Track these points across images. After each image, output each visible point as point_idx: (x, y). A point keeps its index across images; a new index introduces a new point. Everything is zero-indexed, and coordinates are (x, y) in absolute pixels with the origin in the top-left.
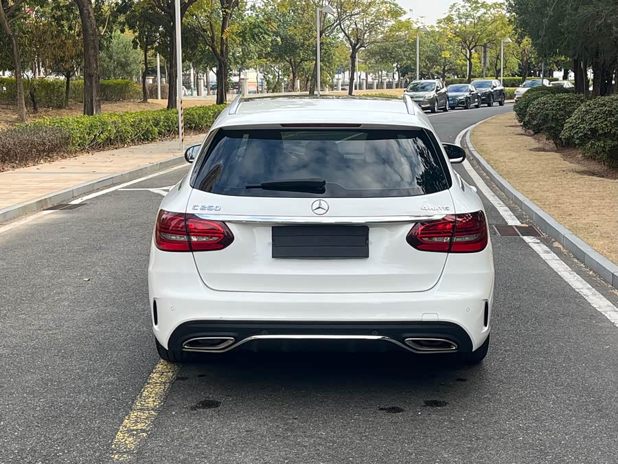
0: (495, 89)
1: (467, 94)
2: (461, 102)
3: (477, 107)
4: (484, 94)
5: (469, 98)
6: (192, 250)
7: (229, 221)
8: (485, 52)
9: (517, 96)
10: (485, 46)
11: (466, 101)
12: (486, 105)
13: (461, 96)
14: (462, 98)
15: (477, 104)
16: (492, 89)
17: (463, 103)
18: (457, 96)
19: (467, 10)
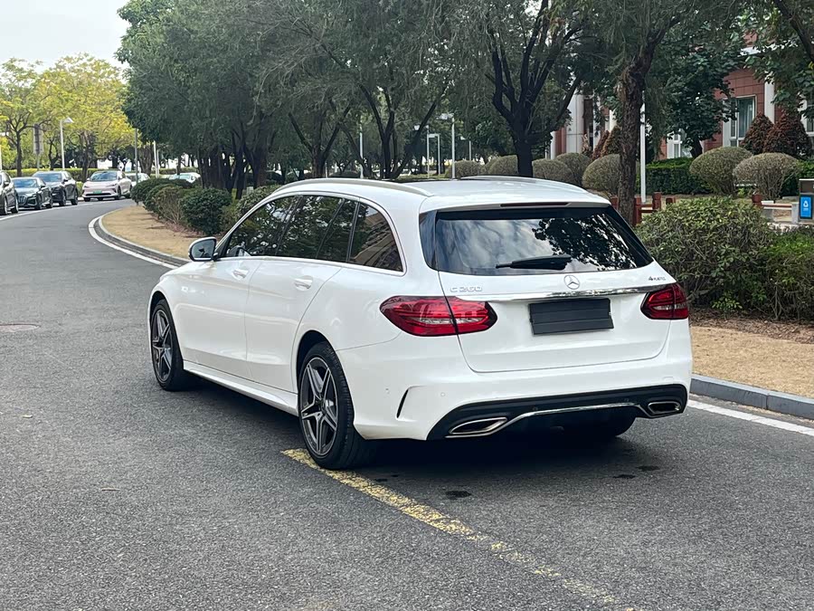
0: (66, 183)
1: (36, 190)
2: (29, 201)
3: (48, 206)
4: (54, 190)
5: (40, 195)
6: (457, 333)
7: (492, 302)
8: (37, 135)
9: (86, 193)
10: (37, 128)
11: (37, 199)
12: (58, 204)
13: (30, 192)
14: (30, 195)
15: (48, 203)
16: (63, 183)
17: (33, 202)
18: (24, 193)
19: (10, 80)
